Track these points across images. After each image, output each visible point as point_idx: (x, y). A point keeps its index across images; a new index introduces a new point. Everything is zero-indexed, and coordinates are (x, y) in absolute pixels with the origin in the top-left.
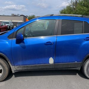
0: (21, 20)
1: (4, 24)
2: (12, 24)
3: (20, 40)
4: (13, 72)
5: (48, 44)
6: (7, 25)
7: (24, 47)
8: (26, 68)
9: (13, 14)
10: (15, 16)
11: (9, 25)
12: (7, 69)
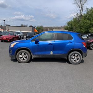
0: (29, 30)
1: (16, 35)
2: (23, 34)
3: (37, 42)
4: (32, 58)
5: (50, 44)
6: (19, 35)
7: (38, 46)
8: (39, 56)
9: (23, 25)
10: (24, 26)
11: (20, 35)
12: (30, 56)
